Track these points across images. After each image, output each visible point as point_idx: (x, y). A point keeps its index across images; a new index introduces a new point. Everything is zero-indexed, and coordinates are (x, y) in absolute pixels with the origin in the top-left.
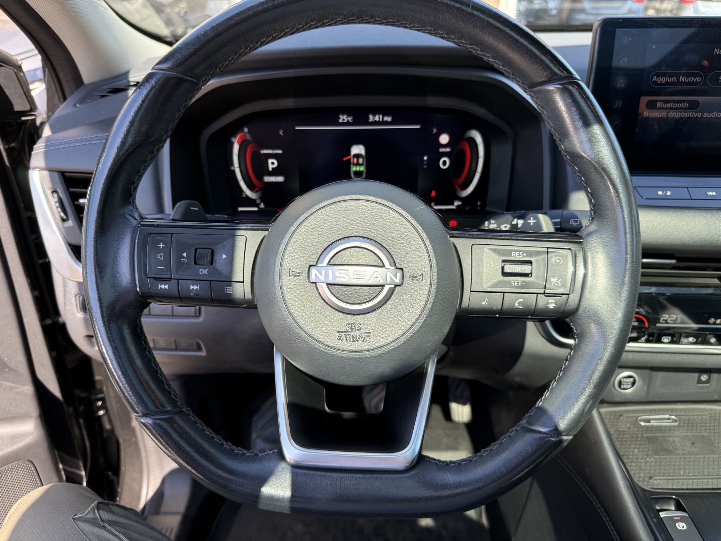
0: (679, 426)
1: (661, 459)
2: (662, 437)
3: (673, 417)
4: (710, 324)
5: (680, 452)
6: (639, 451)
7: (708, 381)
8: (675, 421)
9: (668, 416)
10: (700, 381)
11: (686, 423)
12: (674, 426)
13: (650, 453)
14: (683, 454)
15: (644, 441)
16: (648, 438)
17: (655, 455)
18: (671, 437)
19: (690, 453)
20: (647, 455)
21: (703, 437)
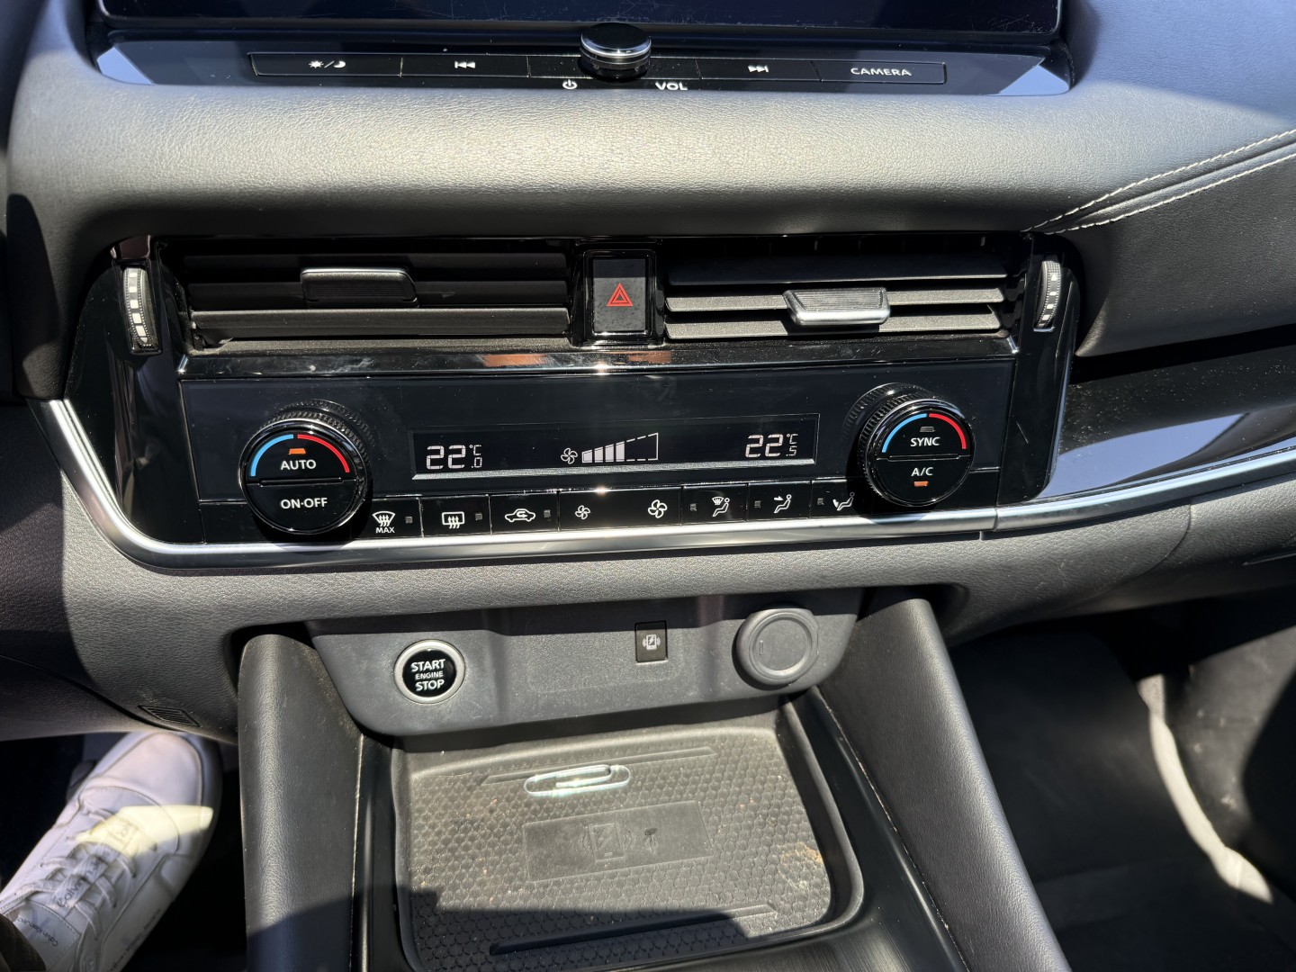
0: (625, 790)
1: (546, 886)
2: (575, 822)
3: (616, 768)
4: (565, 465)
5: (609, 858)
6: (489, 873)
7: (664, 652)
8: (622, 776)
9: (602, 768)
10: (642, 655)
11: (646, 780)
12: (614, 792)
13: (525, 871)
14: (616, 865)
15: (519, 841)
16: (533, 832)
17: (534, 877)
18: (598, 820)
19: (633, 861)
20: (510, 880)
21: (683, 812)
